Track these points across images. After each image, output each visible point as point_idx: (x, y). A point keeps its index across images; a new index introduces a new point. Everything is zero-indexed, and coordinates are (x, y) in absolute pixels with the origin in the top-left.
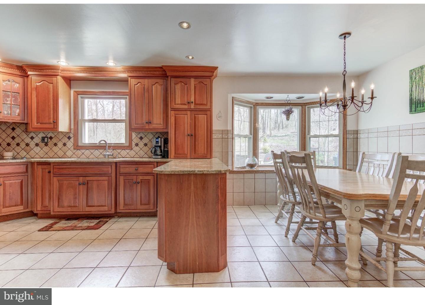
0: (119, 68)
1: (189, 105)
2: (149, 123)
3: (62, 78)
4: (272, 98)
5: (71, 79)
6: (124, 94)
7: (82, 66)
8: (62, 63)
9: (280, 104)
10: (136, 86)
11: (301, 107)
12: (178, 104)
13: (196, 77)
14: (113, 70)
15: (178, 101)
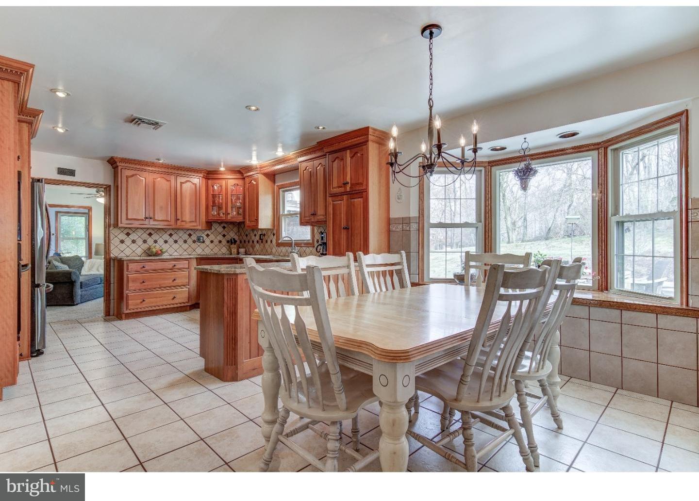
0: (291, 154)
1: (345, 187)
2: (314, 214)
3: (264, 175)
4: (506, 148)
5: (276, 173)
6: (295, 184)
7: (271, 158)
8: (254, 162)
9: (542, 153)
10: (305, 172)
11: (595, 153)
12: (335, 188)
13: (349, 148)
14: (288, 158)
15: (335, 184)
